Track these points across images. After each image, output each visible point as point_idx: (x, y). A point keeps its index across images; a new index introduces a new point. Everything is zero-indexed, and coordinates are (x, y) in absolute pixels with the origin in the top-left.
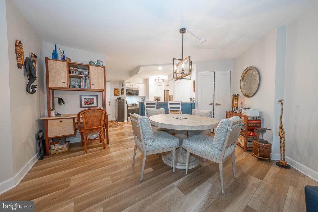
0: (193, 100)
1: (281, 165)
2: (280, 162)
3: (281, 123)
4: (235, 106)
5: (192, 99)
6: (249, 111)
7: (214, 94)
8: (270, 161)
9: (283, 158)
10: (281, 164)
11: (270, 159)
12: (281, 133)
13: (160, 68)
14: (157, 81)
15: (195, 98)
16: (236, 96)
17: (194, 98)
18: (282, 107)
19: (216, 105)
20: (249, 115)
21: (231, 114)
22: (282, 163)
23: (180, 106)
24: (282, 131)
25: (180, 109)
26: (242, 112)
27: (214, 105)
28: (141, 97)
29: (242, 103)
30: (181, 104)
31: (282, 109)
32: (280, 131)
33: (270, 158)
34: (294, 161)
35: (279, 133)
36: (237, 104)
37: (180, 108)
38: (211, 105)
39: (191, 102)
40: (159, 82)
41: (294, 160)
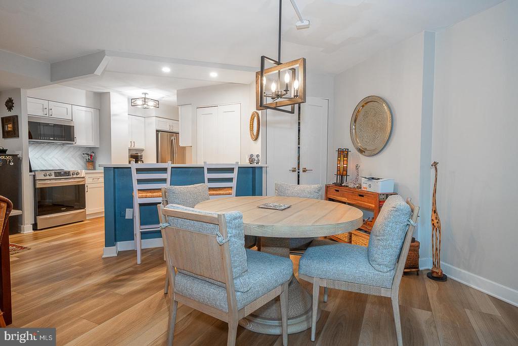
0: (256, 159)
1: (435, 277)
2: (433, 272)
3: (434, 203)
4: (342, 174)
5: (253, 157)
6: (380, 182)
7: (299, 148)
8: (418, 273)
9: (436, 264)
10: (435, 275)
11: (419, 270)
12: (435, 221)
13: (166, 70)
14: (139, 102)
15: (260, 155)
16: (343, 154)
17: (258, 156)
18: (436, 175)
19: (304, 171)
20: (380, 192)
21: (338, 191)
22: (436, 272)
23: (234, 175)
24: (436, 218)
25: (234, 184)
26: (364, 186)
27: (299, 172)
28: (80, 148)
29: (357, 167)
30: (236, 171)
31: (436, 179)
32: (434, 218)
33: (418, 268)
34: (449, 265)
35: (433, 220)
36: (345, 169)
37: (235, 181)
38: (293, 171)
39: (251, 165)
40: (145, 106)
41: (448, 263)
